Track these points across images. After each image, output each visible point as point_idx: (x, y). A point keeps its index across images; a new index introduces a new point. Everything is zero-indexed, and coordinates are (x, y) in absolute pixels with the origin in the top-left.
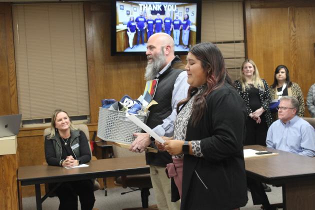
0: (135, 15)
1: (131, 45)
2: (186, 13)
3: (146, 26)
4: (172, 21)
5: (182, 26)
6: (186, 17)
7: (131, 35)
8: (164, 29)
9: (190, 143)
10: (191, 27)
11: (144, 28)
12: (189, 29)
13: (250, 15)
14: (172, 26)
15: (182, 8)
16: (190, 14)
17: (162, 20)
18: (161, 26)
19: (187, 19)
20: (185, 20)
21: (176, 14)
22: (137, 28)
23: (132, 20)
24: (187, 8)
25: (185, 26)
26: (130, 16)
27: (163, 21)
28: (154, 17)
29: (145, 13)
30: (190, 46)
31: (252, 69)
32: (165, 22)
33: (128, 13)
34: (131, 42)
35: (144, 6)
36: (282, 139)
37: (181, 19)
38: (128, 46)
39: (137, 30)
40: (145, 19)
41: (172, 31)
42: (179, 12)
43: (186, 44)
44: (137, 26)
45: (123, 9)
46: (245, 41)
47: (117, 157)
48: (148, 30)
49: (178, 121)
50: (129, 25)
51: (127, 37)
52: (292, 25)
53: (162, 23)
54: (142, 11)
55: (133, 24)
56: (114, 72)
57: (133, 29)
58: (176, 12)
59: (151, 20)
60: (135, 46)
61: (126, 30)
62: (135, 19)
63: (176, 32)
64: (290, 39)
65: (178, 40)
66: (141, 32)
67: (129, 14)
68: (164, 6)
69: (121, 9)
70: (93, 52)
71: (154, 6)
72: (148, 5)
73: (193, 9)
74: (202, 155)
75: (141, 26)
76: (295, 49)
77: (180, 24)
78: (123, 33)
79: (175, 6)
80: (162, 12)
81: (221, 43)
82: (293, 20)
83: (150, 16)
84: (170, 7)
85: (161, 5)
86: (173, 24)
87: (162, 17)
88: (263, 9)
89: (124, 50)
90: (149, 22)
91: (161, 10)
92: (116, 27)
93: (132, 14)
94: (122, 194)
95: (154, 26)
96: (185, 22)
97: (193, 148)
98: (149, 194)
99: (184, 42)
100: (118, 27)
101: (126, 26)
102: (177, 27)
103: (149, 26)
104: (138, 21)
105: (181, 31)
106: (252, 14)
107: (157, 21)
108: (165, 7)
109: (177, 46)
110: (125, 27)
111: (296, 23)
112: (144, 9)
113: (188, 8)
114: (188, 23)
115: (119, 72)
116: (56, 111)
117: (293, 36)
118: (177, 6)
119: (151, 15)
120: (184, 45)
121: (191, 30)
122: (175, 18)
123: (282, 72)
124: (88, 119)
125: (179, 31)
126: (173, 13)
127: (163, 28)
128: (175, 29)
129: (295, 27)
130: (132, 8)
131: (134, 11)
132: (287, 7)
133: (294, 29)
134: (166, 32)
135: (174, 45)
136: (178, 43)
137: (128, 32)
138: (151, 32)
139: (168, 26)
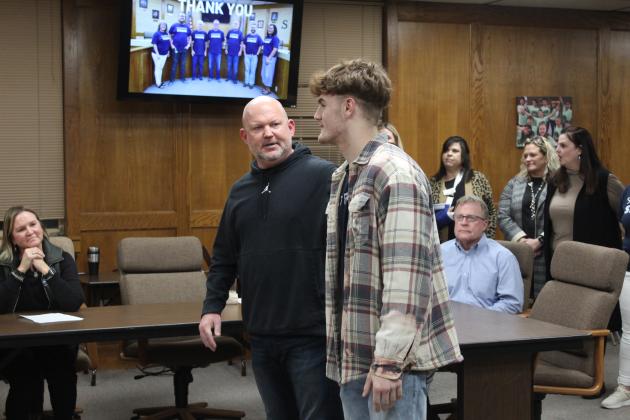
0: (170, 20)
1: (158, 81)
2: (270, 23)
3: (190, 43)
4: (244, 35)
5: (261, 48)
6: (271, 31)
7: (160, 61)
8: (226, 52)
10: (279, 51)
11: (187, 47)
12: (277, 54)
13: (397, 35)
14: (243, 46)
15: (264, 11)
16: (279, 25)
17: (222, 34)
18: (221, 46)
19: (273, 35)
20: (268, 36)
21: (251, 23)
22: (173, 47)
23: (162, 29)
24: (273, 13)
25: (269, 48)
26: (160, 21)
27: (225, 35)
28: (209, 27)
29: (190, 16)
30: (276, 89)
32: (228, 37)
33: (156, 14)
34: (158, 74)
35: (189, 2)
36: (461, 277)
38: (152, 82)
39: (172, 51)
40: (189, 30)
41: (242, 57)
42: (257, 19)
43: (269, 84)
44: (172, 42)
45: (146, 7)
47: (128, 303)
48: (193, 53)
50: (157, 39)
52: (476, 60)
53: (222, 39)
54: (185, 12)
55: (165, 38)
56: (119, 134)
57: (163, 48)
58: (252, 19)
60: (166, 83)
61: (151, 50)
62: (169, 29)
64: (471, 86)
65: (253, 76)
66: (180, 54)
67: (157, 17)
68: (228, 5)
69: (141, 6)
70: (77, 89)
71: (208, 4)
72: (197, 3)
73: (286, 15)
75: (180, 43)
76: (479, 105)
77: (259, 43)
78: (143, 56)
79: (251, 7)
80: (225, 18)
82: (479, 48)
83: (198, 24)
84: (240, 8)
85: (222, 4)
86: (246, 43)
87: (224, 28)
88: (421, 25)
89: (145, 88)
90: (198, 37)
91: (222, 13)
92: (129, 42)
93: (163, 18)
94: (137, 378)
95: (207, 45)
96: (268, 41)
98: (191, 380)
99: (264, 81)
100: (133, 42)
101: (151, 40)
102: (251, 49)
103: (197, 44)
104: (176, 33)
105: (260, 58)
106: (400, 32)
107: (213, 36)
108: (231, 9)
109: (251, 87)
110: (147, 43)
111: (484, 56)
112: (188, 9)
113: (276, 13)
114: (275, 43)
115: (130, 134)
116: (13, 209)
117: (480, 80)
118: (255, 7)
119: (201, 22)
120: (265, 87)
121: (280, 56)
122: (249, 32)
123: (455, 151)
124: (60, 226)
125: (255, 58)
126: (245, 21)
127: (223, 50)
128: (248, 53)
129: (481, 63)
130: (165, 6)
131: (168, 12)
132: (467, 23)
133: (478, 65)
134: (229, 58)
135: (245, 86)
136: (252, 83)
137: (153, 54)
138: (199, 56)
139: (234, 46)
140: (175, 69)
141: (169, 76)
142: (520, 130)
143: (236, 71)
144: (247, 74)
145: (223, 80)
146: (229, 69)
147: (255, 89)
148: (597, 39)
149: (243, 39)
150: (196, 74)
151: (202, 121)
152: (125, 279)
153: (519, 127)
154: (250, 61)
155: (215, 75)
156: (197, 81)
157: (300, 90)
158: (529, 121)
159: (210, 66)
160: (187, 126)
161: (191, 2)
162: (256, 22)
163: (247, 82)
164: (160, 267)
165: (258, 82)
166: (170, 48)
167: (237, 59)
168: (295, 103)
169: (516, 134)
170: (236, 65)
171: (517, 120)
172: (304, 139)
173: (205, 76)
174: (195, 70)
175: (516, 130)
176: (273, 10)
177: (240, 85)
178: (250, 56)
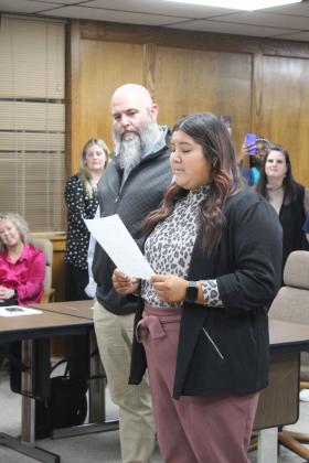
9: (198, 284)
31: (103, 157)
46: (67, 101)
49: (156, 245)
52: (149, 78)
74: (220, 303)
82: (152, 68)
97: (205, 292)
106: (82, 50)
111: (156, 74)
129: (154, 82)
132: (142, 43)
133: (152, 84)
148: (252, 63)
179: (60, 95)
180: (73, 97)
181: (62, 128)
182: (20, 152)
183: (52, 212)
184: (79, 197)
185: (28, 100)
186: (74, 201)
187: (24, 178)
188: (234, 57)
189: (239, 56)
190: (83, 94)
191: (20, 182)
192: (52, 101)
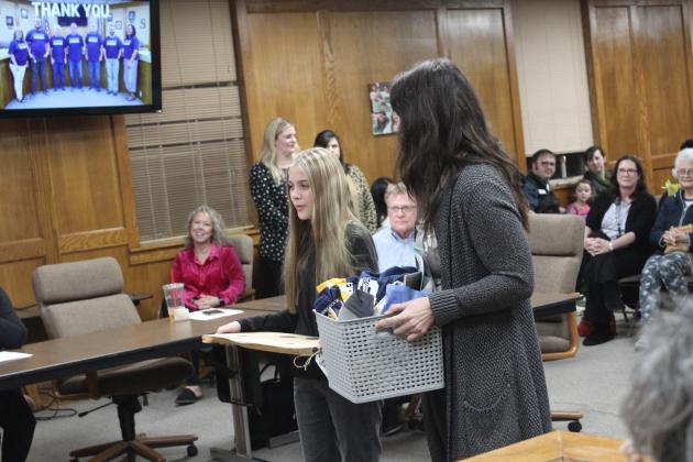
0: (25, 26)
1: (19, 94)
2: (128, 23)
3: (48, 51)
4: (103, 39)
5: (122, 50)
6: (130, 32)
7: (19, 72)
8: (87, 57)
10: (140, 52)
11: (46, 55)
12: (138, 56)
13: (248, 28)
14: (103, 50)
15: (121, 11)
16: (137, 24)
17: (81, 39)
18: (81, 51)
19: (132, 36)
20: (127, 38)
22: (31, 56)
23: (18, 37)
24: (130, 13)
25: (129, 50)
26: (15, 28)
27: (84, 39)
28: (66, 31)
29: (46, 21)
30: (141, 94)
32: (87, 42)
33: (10, 21)
34: (19, 87)
35: (43, 5)
37: (121, 35)
38: (14, 96)
39: (30, 60)
40: (46, 36)
41: (103, 63)
42: (114, 20)
43: (133, 89)
44: (29, 50)
46: (240, 82)
48: (53, 61)
51: (10, 77)
52: (326, 48)
53: (81, 44)
54: (40, 16)
57: (21, 57)
58: (110, 20)
59: (58, 38)
60: (28, 96)
61: (8, 61)
62: (25, 36)
63: (112, 65)
64: (325, 75)
65: (116, 81)
66: (39, 63)
67: (12, 24)
68: (84, 6)
71: (63, 6)
72: (52, 5)
73: (143, 13)
75: (39, 52)
76: (335, 95)
77: (119, 45)
79: (107, 7)
80: (82, 20)
81: (189, 87)
82: (328, 36)
83: (55, 29)
84: (96, 9)
85: (77, 6)
86: (105, 46)
87: (82, 31)
88: (270, 16)
89: (6, 105)
90: (56, 43)
91: (78, 15)
93: (18, 25)
94: (82, 414)
95: (66, 51)
96: (128, 43)
99: (128, 87)
101: (8, 50)
102: (112, 53)
103: (56, 52)
104: (33, 40)
105: (121, 60)
106: (250, 25)
107: (72, 41)
108: (87, 10)
109: (115, 94)
110: (4, 54)
111: (333, 44)
112: (43, 14)
113: (134, 13)
114: (134, 45)
117: (330, 69)
118: (112, 7)
119: (58, 26)
120: (129, 93)
121: (141, 58)
122: (108, 34)
123: (334, 146)
125: (116, 62)
126: (103, 23)
127: (84, 56)
128: (109, 57)
129: (331, 50)
130: (18, 11)
131: (23, 17)
132: (314, 11)
133: (330, 55)
134: (91, 64)
135: (109, 93)
136: (116, 89)
137: (11, 65)
138: (59, 64)
139: (94, 51)
140: (35, 80)
141: (29, 89)
142: (376, 117)
143: (98, 77)
144: (109, 80)
145: (86, 89)
146: (91, 76)
147: (119, 95)
148: (436, 19)
149: (102, 42)
150: (58, 84)
151: (58, 136)
152: (48, 311)
153: (374, 115)
154: (112, 66)
155: (78, 83)
156: (60, 91)
157: (164, 93)
158: (383, 108)
159: (72, 74)
160: (44, 142)
161: (46, 5)
162: (113, 23)
163: (110, 89)
164: (80, 294)
165: (122, 88)
166: (29, 59)
167: (98, 65)
168: (160, 108)
169: (371, 123)
170: (98, 71)
171: (371, 107)
172: (164, 146)
173: (68, 85)
174: (57, 80)
175: (371, 118)
176: (130, 9)
177: (104, 92)
178: (111, 60)
179: (232, 76)
180: (246, 78)
181: (239, 114)
182: (194, 143)
183: (236, 205)
184: (265, 189)
185: (197, 86)
186: (261, 193)
187: (202, 171)
188: (415, 15)
189: (421, 13)
190: (256, 72)
191: (199, 176)
192: (224, 84)
